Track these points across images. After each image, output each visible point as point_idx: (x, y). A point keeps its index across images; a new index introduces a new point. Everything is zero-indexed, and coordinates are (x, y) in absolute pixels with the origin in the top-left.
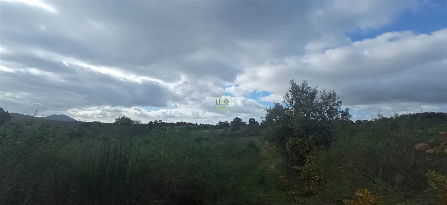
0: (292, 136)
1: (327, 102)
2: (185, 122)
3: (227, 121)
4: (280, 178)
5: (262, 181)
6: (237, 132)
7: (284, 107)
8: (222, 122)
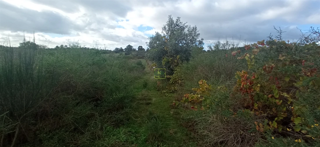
0: (166, 56)
1: (191, 34)
2: (88, 48)
3: (122, 48)
4: (157, 83)
5: (145, 85)
6: (129, 56)
7: (162, 36)
8: (118, 48)
